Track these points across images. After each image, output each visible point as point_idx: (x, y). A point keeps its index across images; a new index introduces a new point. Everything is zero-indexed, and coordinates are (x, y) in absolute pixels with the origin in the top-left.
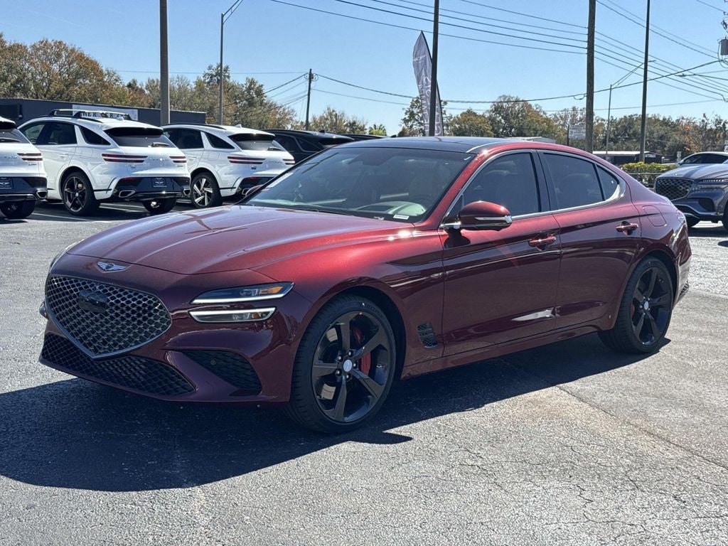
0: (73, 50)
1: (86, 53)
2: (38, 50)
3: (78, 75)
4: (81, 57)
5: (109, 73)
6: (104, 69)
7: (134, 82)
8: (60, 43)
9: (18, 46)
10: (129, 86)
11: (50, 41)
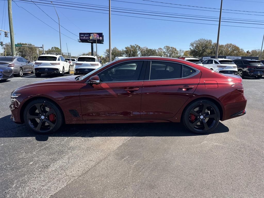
0: (234, 45)
1: (237, 46)
2: (226, 46)
3: (234, 50)
4: (235, 46)
5: (241, 49)
6: (240, 49)
7: (248, 51)
8: (231, 44)
9: (222, 45)
10: (247, 52)
11: (229, 44)
